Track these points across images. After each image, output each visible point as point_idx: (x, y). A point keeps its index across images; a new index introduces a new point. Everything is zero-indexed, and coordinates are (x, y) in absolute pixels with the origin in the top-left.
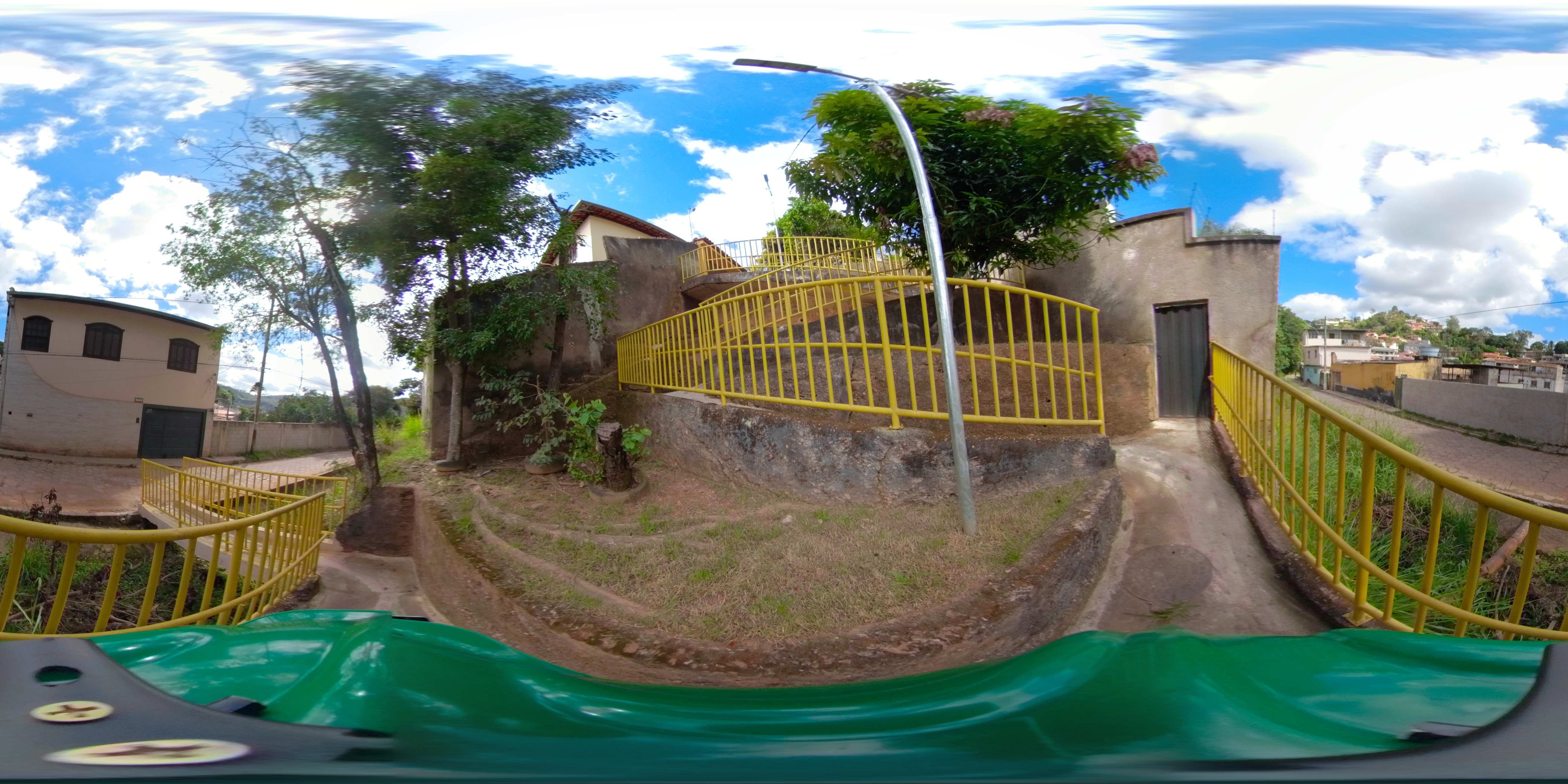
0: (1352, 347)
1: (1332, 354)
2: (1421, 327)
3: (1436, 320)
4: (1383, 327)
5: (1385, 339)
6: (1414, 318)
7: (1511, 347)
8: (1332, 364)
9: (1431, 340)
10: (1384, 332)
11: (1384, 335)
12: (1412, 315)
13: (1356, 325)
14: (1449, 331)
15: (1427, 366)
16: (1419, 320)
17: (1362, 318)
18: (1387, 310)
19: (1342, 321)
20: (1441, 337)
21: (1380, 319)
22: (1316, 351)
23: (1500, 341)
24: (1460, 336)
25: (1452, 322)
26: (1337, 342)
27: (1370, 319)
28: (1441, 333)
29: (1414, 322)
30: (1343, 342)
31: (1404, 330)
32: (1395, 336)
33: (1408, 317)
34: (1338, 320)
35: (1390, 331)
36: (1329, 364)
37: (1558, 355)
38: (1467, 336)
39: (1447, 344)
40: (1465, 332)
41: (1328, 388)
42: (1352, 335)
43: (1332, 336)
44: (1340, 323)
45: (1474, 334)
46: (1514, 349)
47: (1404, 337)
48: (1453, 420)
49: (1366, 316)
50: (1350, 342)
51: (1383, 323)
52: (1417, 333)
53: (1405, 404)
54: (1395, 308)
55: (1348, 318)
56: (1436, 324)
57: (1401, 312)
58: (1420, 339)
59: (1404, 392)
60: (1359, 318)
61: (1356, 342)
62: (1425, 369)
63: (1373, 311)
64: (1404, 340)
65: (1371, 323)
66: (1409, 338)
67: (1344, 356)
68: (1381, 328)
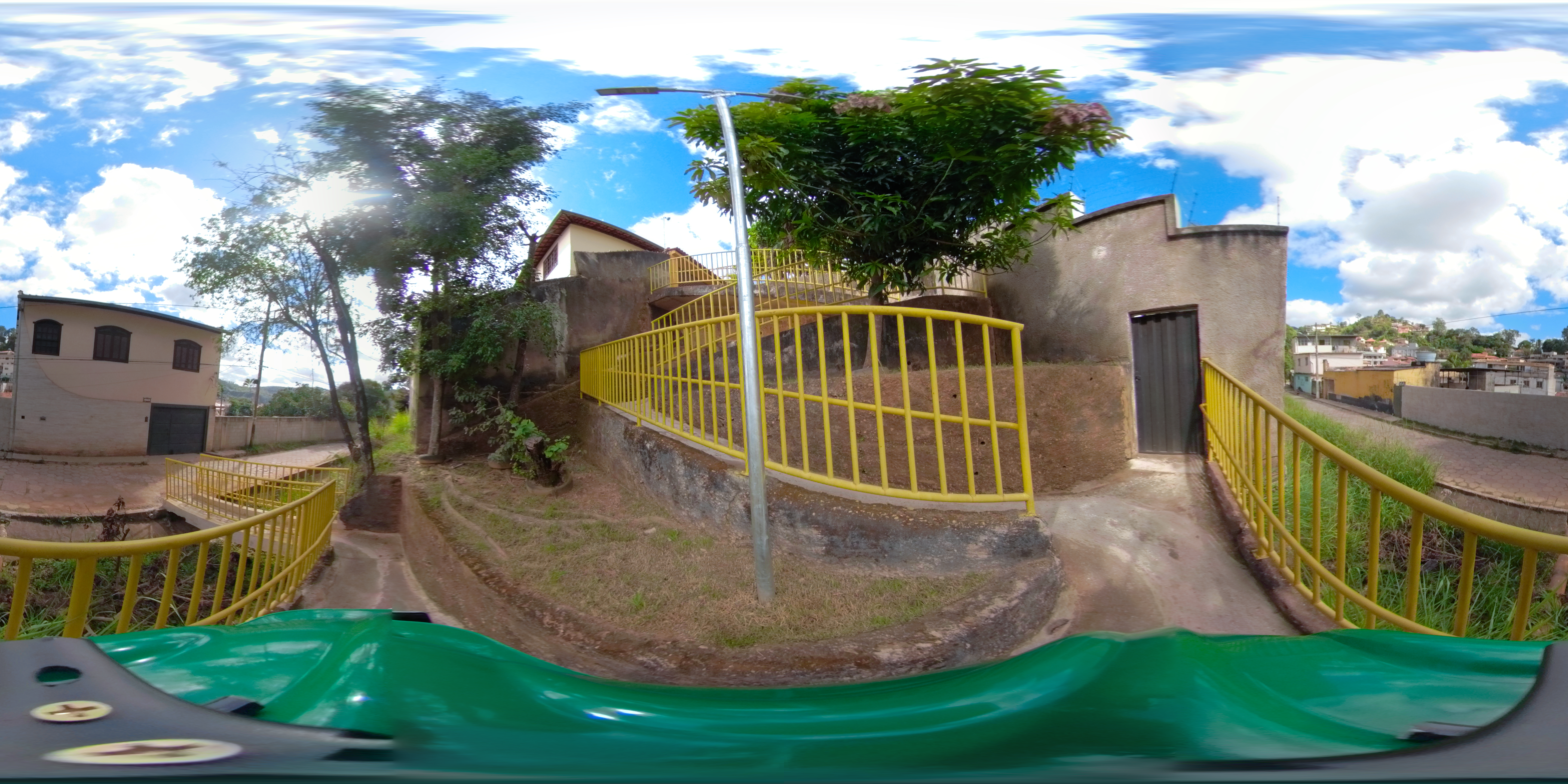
0: (1343, 353)
1: (1324, 361)
2: (1407, 331)
3: (1421, 322)
4: (1370, 331)
5: (1372, 343)
6: (1400, 321)
7: (1499, 347)
8: (1324, 371)
9: (1418, 342)
10: (1371, 336)
11: (1371, 340)
12: (1398, 318)
13: (1342, 330)
14: (1436, 333)
15: (1425, 372)
16: (1405, 323)
17: (1348, 324)
18: (1373, 314)
19: (1328, 326)
20: (1428, 339)
21: (1366, 323)
22: (1307, 359)
23: (1487, 341)
24: (1447, 337)
25: (1439, 324)
26: (1327, 348)
27: (1357, 324)
28: (1428, 336)
29: (1400, 325)
30: (1333, 349)
31: (1391, 334)
32: (1382, 340)
33: (1394, 320)
34: (1325, 325)
35: (1377, 335)
36: (1321, 372)
37: (1547, 353)
38: (1454, 337)
39: (1435, 346)
40: (1452, 334)
41: (1321, 397)
42: (1342, 341)
43: (1322, 343)
44: (1327, 329)
45: (1461, 335)
46: (1502, 348)
47: (1391, 341)
48: (1459, 428)
49: (1352, 320)
50: (1341, 348)
51: (1369, 327)
52: (1404, 336)
53: (1405, 413)
54: (1380, 312)
55: (1335, 324)
56: (1423, 326)
57: (1387, 316)
58: (1407, 342)
59: (1404, 400)
60: (1345, 323)
61: (1346, 349)
62: (1423, 376)
63: (1359, 315)
64: (1391, 344)
65: (1358, 328)
66: (1396, 341)
67: (1336, 363)
68: (1367, 332)
